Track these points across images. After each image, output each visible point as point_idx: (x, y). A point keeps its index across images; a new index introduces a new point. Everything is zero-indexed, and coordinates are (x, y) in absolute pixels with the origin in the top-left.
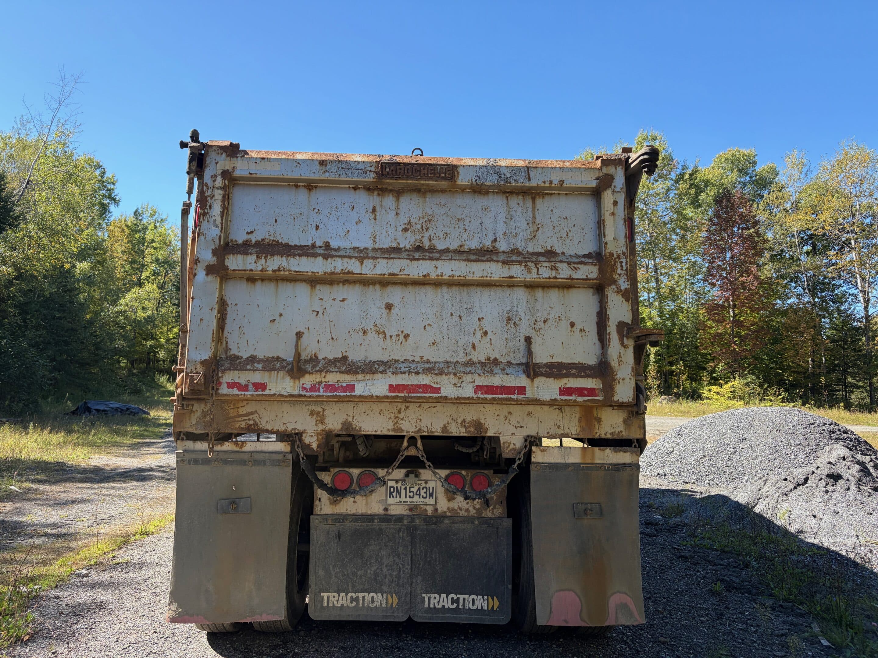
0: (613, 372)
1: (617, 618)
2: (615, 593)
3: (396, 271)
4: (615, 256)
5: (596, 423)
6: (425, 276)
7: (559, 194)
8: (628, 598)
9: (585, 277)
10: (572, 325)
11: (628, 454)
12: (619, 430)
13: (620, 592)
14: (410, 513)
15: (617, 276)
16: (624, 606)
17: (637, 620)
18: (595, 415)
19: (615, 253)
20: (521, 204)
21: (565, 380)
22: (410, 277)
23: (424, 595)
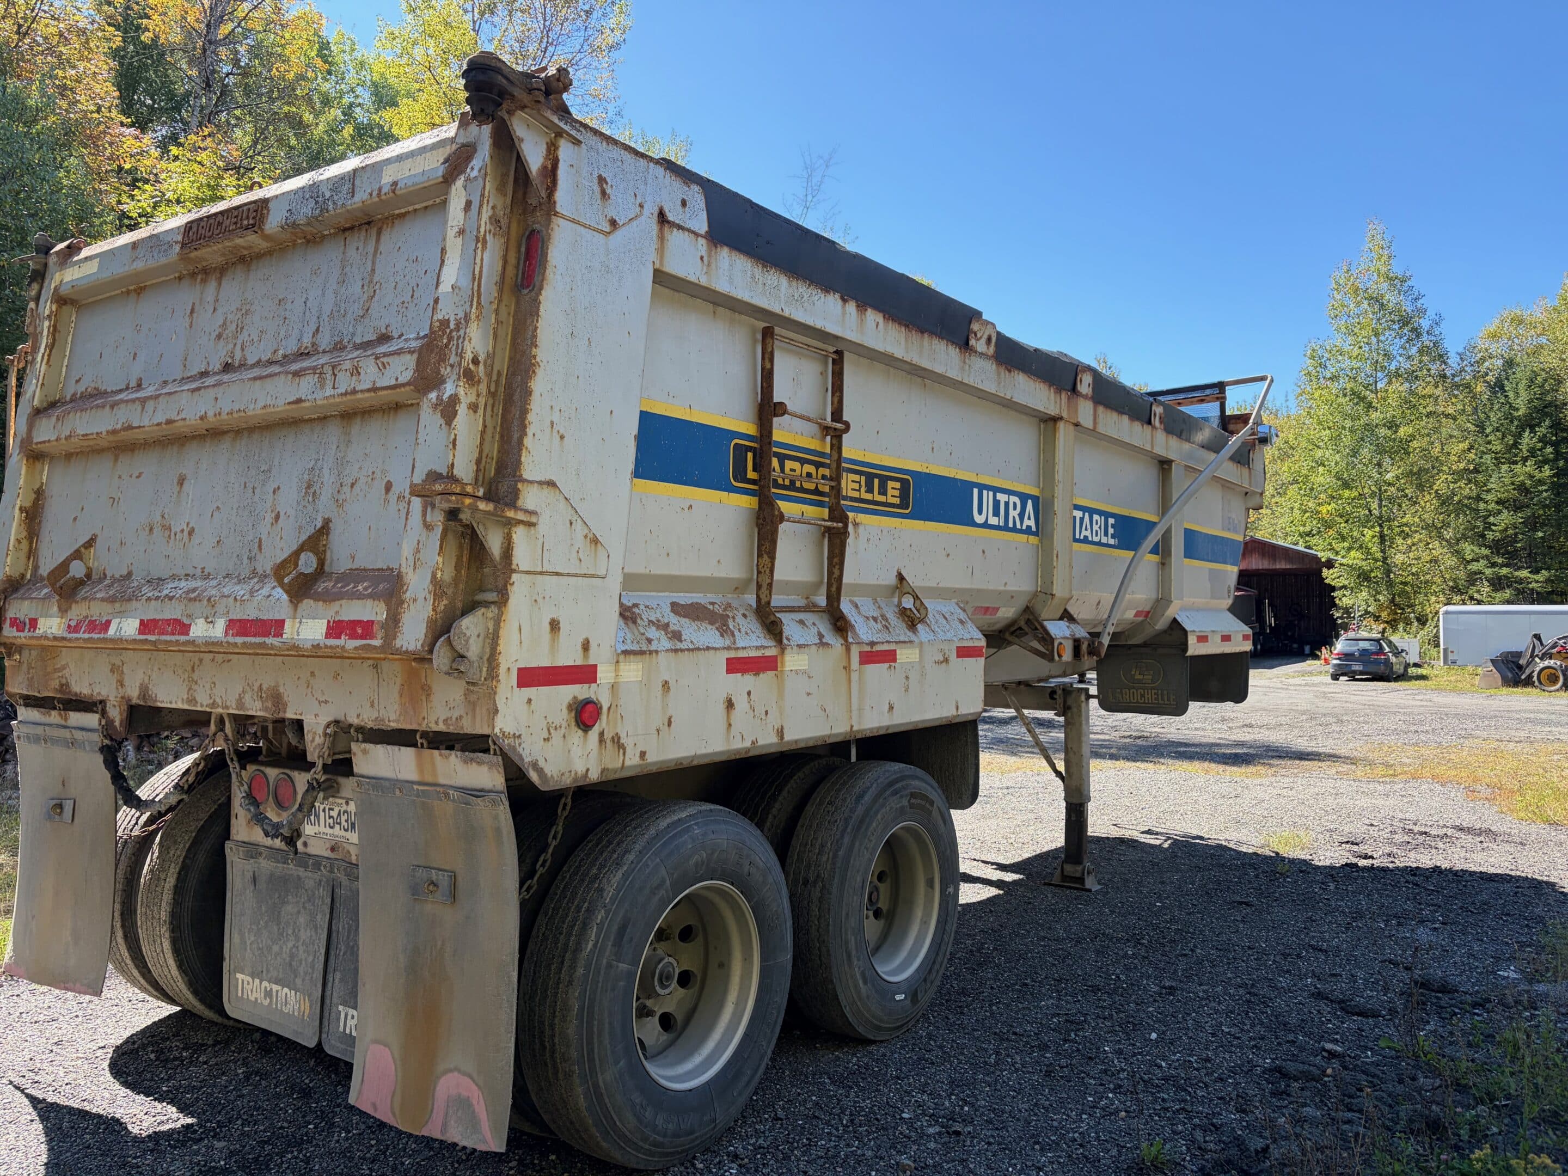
0: (402, 586)
1: (445, 1126)
2: (451, 1071)
3: (174, 416)
4: (452, 326)
5: (424, 698)
6: (201, 418)
7: (415, 210)
8: (474, 1087)
9: (393, 382)
10: (388, 487)
11: (485, 768)
12: (456, 714)
13: (459, 1071)
14: (332, 855)
15: (449, 369)
16: (463, 1103)
17: (485, 1141)
18: (423, 680)
19: (452, 319)
20: (361, 249)
21: (336, 606)
22: (188, 423)
23: (341, 1008)
